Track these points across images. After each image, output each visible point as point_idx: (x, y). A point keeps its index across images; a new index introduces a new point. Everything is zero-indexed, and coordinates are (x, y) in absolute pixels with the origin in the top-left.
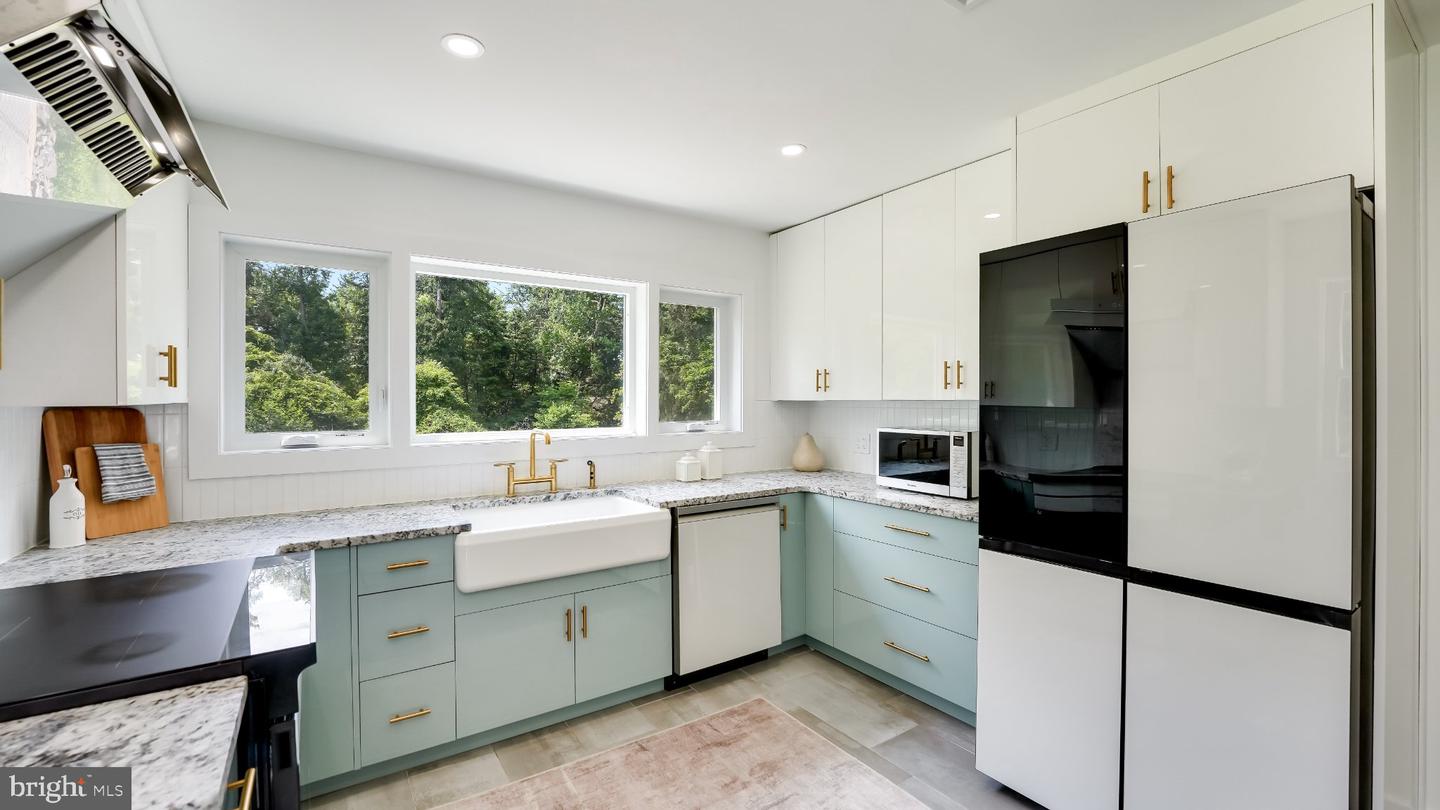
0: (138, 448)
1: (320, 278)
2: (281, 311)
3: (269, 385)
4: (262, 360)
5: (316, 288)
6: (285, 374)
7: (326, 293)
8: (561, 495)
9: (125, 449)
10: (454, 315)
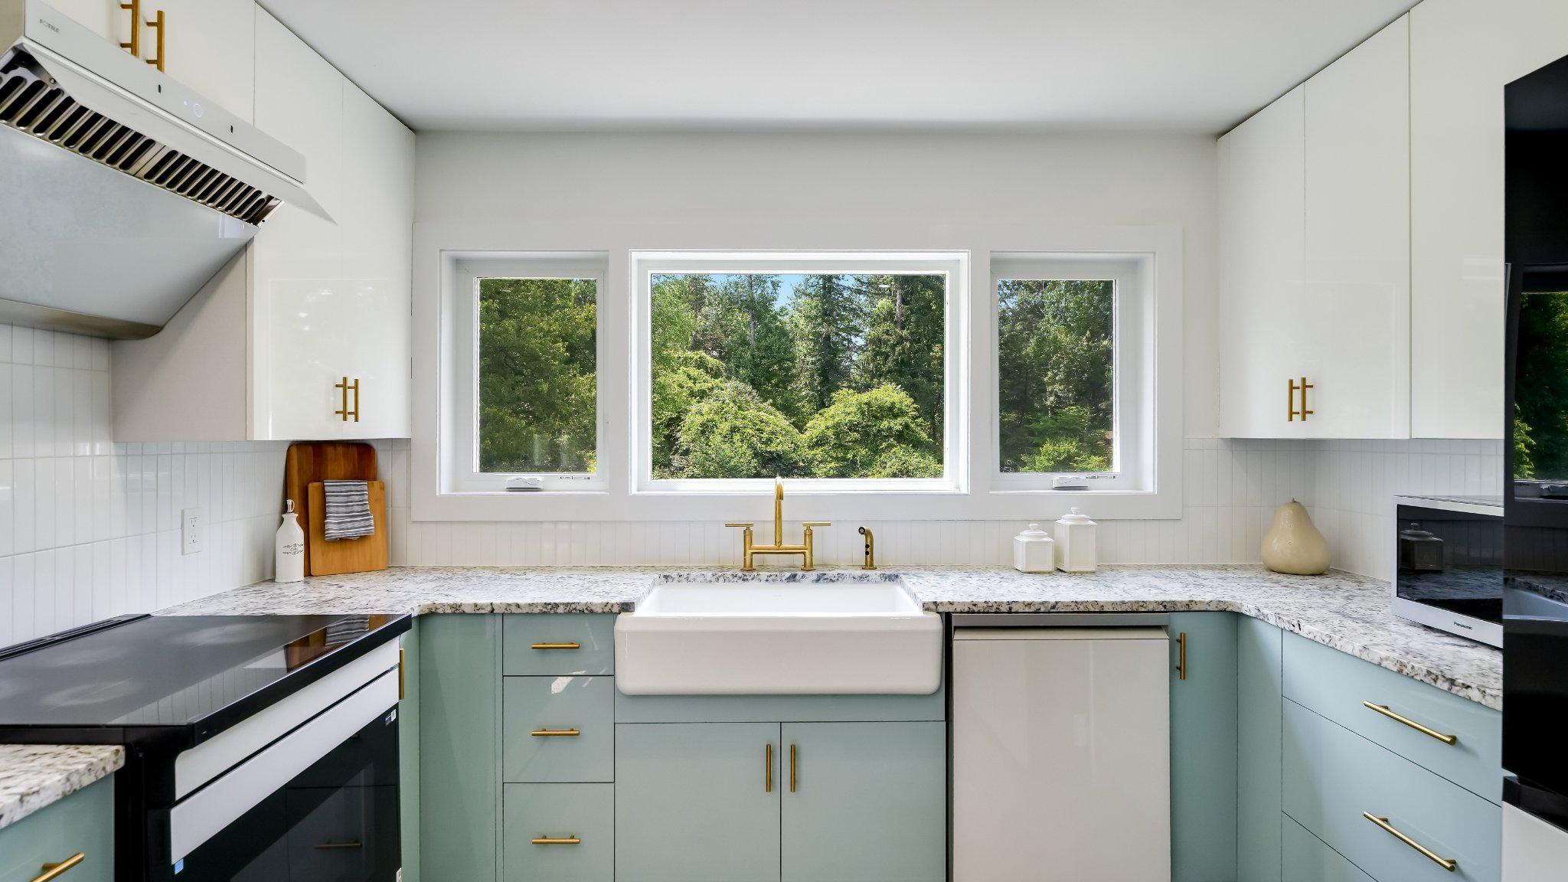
0: (364, 485)
1: (770, 289)
2: (733, 332)
3: (716, 418)
4: (711, 390)
5: (766, 302)
6: (731, 404)
7: (776, 307)
8: (813, 575)
9: (353, 485)
10: (917, 322)
